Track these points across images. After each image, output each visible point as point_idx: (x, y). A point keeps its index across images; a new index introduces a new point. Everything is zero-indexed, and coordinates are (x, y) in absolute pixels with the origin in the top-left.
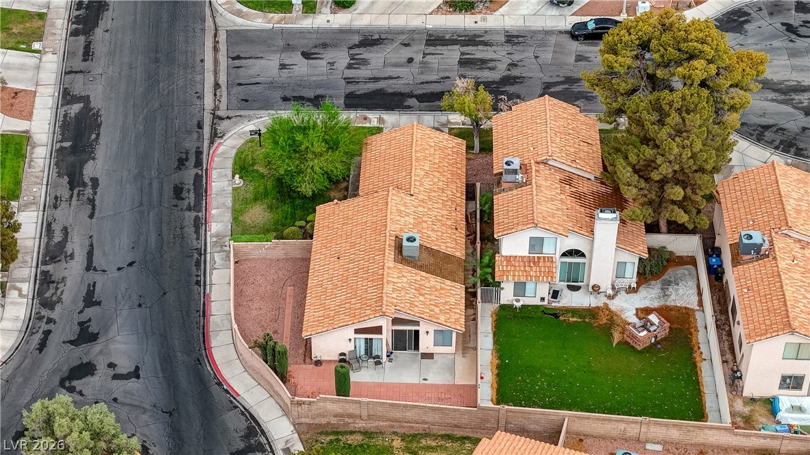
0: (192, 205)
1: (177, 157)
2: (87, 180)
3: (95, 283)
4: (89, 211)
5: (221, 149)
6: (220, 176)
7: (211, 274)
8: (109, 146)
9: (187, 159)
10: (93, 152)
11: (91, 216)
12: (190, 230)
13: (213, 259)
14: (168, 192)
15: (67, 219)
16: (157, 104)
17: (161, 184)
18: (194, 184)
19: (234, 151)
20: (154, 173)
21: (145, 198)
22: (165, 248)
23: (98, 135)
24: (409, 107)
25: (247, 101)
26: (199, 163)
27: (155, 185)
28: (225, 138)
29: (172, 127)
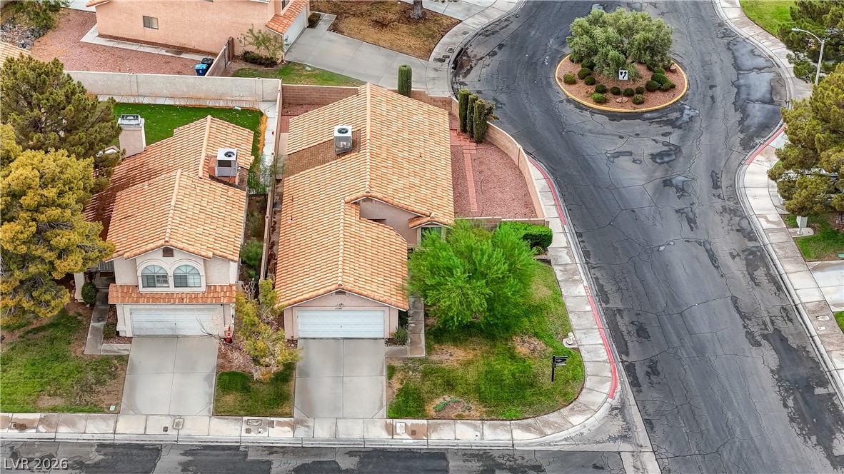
0: (618, 316)
1: (662, 376)
2: (764, 342)
3: (692, 230)
4: (741, 304)
5: (607, 388)
6: (596, 351)
7: (568, 242)
8: (761, 390)
9: (648, 374)
10: (778, 381)
11: (735, 300)
12: (609, 288)
13: (572, 257)
14: (653, 329)
15: (762, 296)
16: (726, 456)
17: (668, 342)
18: (626, 342)
19: (588, 384)
20: (683, 353)
21: (679, 322)
22: (631, 268)
23: (786, 406)
24: (351, 453)
25: (595, 467)
26: (630, 369)
27: (674, 338)
28: (607, 406)
29: (688, 419)
